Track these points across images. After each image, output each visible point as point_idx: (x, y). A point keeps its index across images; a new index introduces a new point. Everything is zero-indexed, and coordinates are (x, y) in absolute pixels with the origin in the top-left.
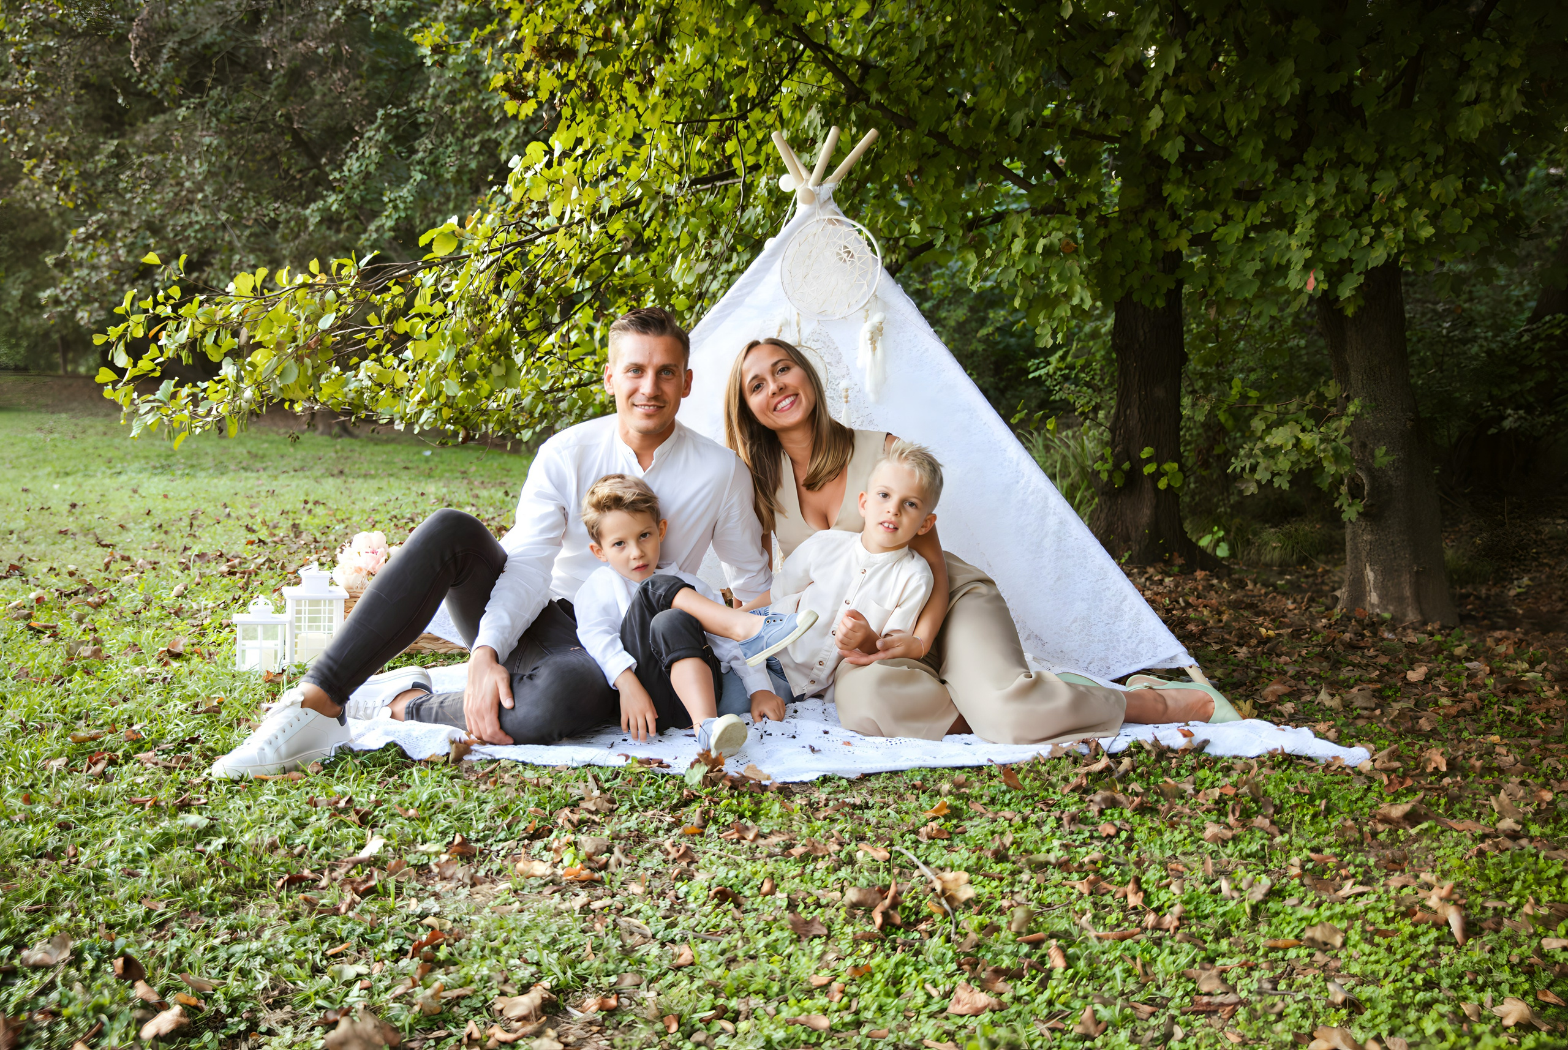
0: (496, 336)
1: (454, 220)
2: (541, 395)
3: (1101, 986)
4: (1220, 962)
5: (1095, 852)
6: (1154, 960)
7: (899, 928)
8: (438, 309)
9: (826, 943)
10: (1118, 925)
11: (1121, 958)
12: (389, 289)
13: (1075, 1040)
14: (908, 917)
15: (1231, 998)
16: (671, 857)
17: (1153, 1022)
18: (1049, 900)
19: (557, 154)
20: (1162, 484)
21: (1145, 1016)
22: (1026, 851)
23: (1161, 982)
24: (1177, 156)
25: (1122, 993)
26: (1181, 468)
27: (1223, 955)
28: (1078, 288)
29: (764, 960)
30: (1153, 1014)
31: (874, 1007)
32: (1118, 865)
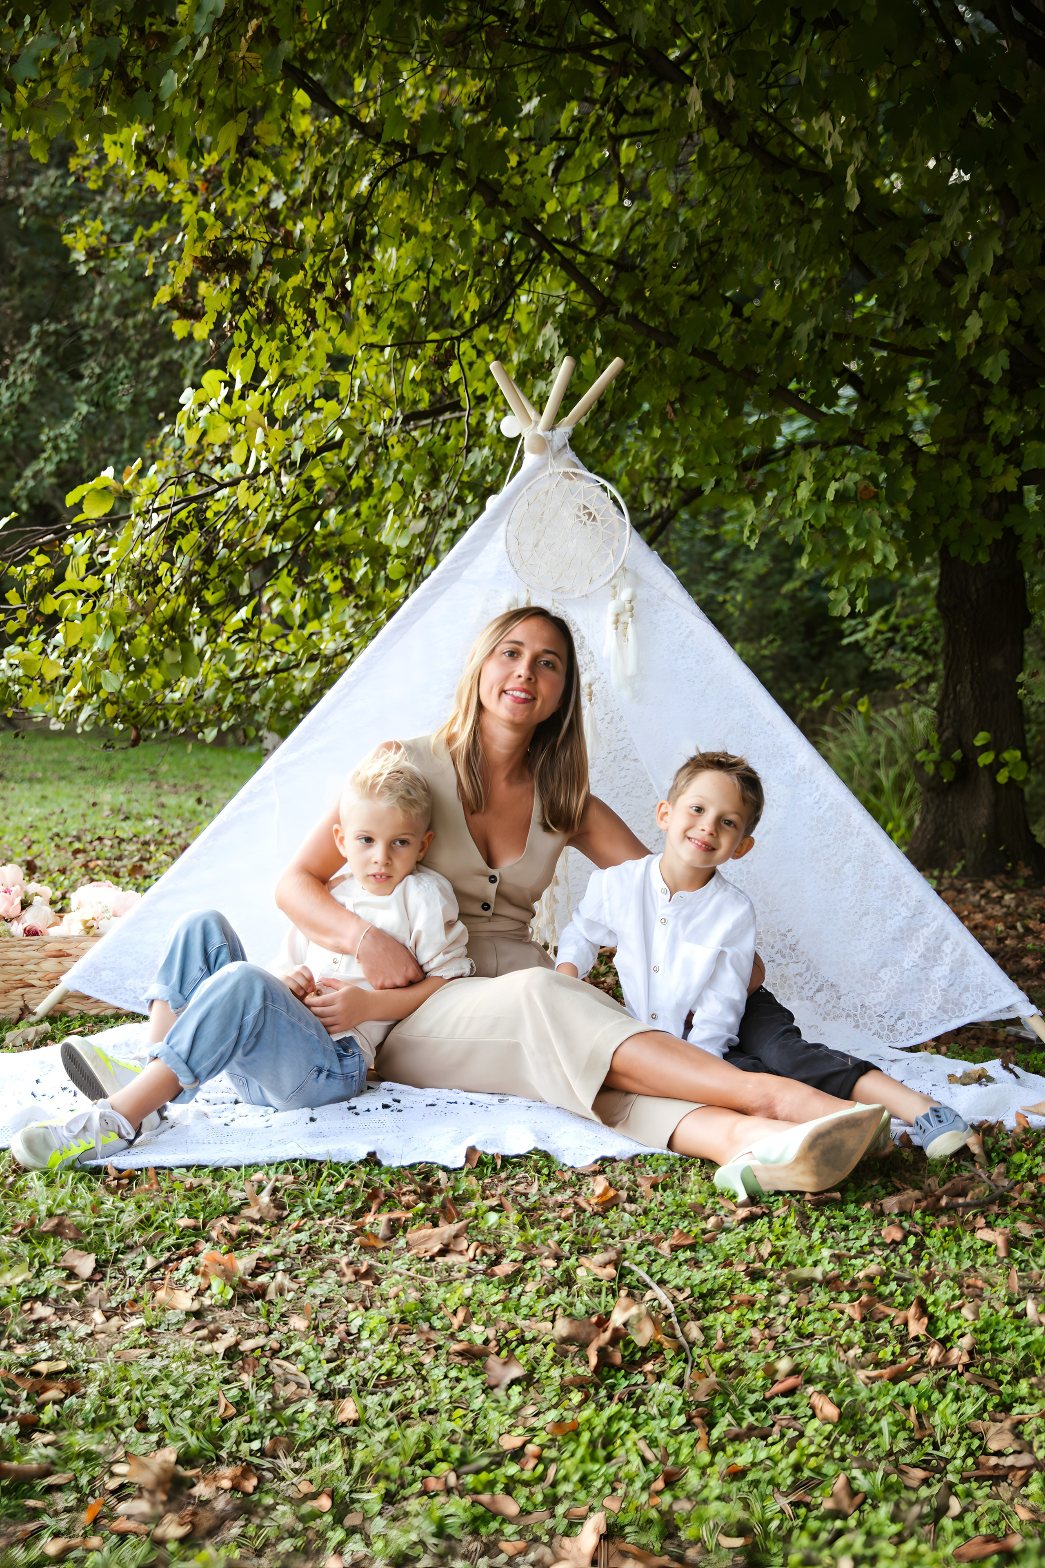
0: (169, 613)
1: (109, 473)
2: (226, 683)
3: (865, 1444)
4: (1017, 1409)
5: (872, 1266)
6: (933, 1408)
7: (619, 1369)
8: (92, 584)
9: (526, 1390)
10: (893, 1362)
11: (892, 1407)
12: (32, 559)
13: (823, 1518)
14: (633, 1354)
15: (1025, 1460)
16: (345, 1280)
17: (924, 1492)
18: (810, 1329)
19: (238, 386)
20: (1002, 777)
21: (915, 1483)
22: (788, 1264)
23: (938, 1439)
24: (1000, 374)
25: (890, 1453)
26: (1025, 757)
27: (1022, 1400)
28: (879, 544)
29: (445, 1416)
30: (926, 1482)
31: (576, 1478)
32: (899, 1280)
